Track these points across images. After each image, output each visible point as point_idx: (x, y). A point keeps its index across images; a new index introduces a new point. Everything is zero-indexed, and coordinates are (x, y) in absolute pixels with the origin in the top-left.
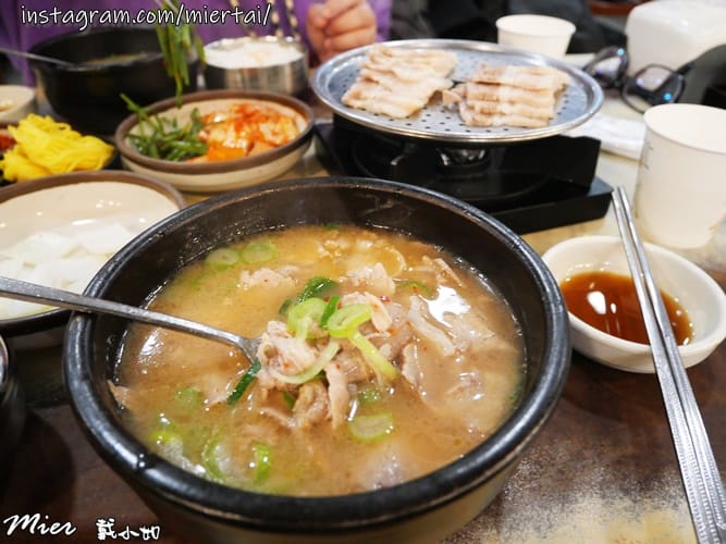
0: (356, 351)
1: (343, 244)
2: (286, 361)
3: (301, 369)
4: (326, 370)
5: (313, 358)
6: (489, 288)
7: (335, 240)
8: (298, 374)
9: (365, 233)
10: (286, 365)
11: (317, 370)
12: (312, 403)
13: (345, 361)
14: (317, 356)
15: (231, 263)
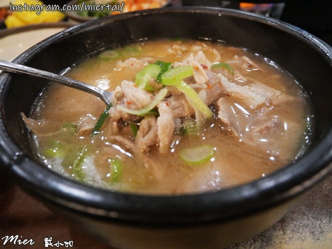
0: (181, 96)
1: (184, 48)
2: (129, 100)
3: (140, 106)
4: (158, 106)
5: (150, 99)
6: (276, 67)
7: (179, 46)
8: (138, 109)
9: (199, 43)
10: (129, 103)
11: (151, 107)
12: (147, 133)
13: (173, 102)
14: (152, 98)
15: (113, 57)
